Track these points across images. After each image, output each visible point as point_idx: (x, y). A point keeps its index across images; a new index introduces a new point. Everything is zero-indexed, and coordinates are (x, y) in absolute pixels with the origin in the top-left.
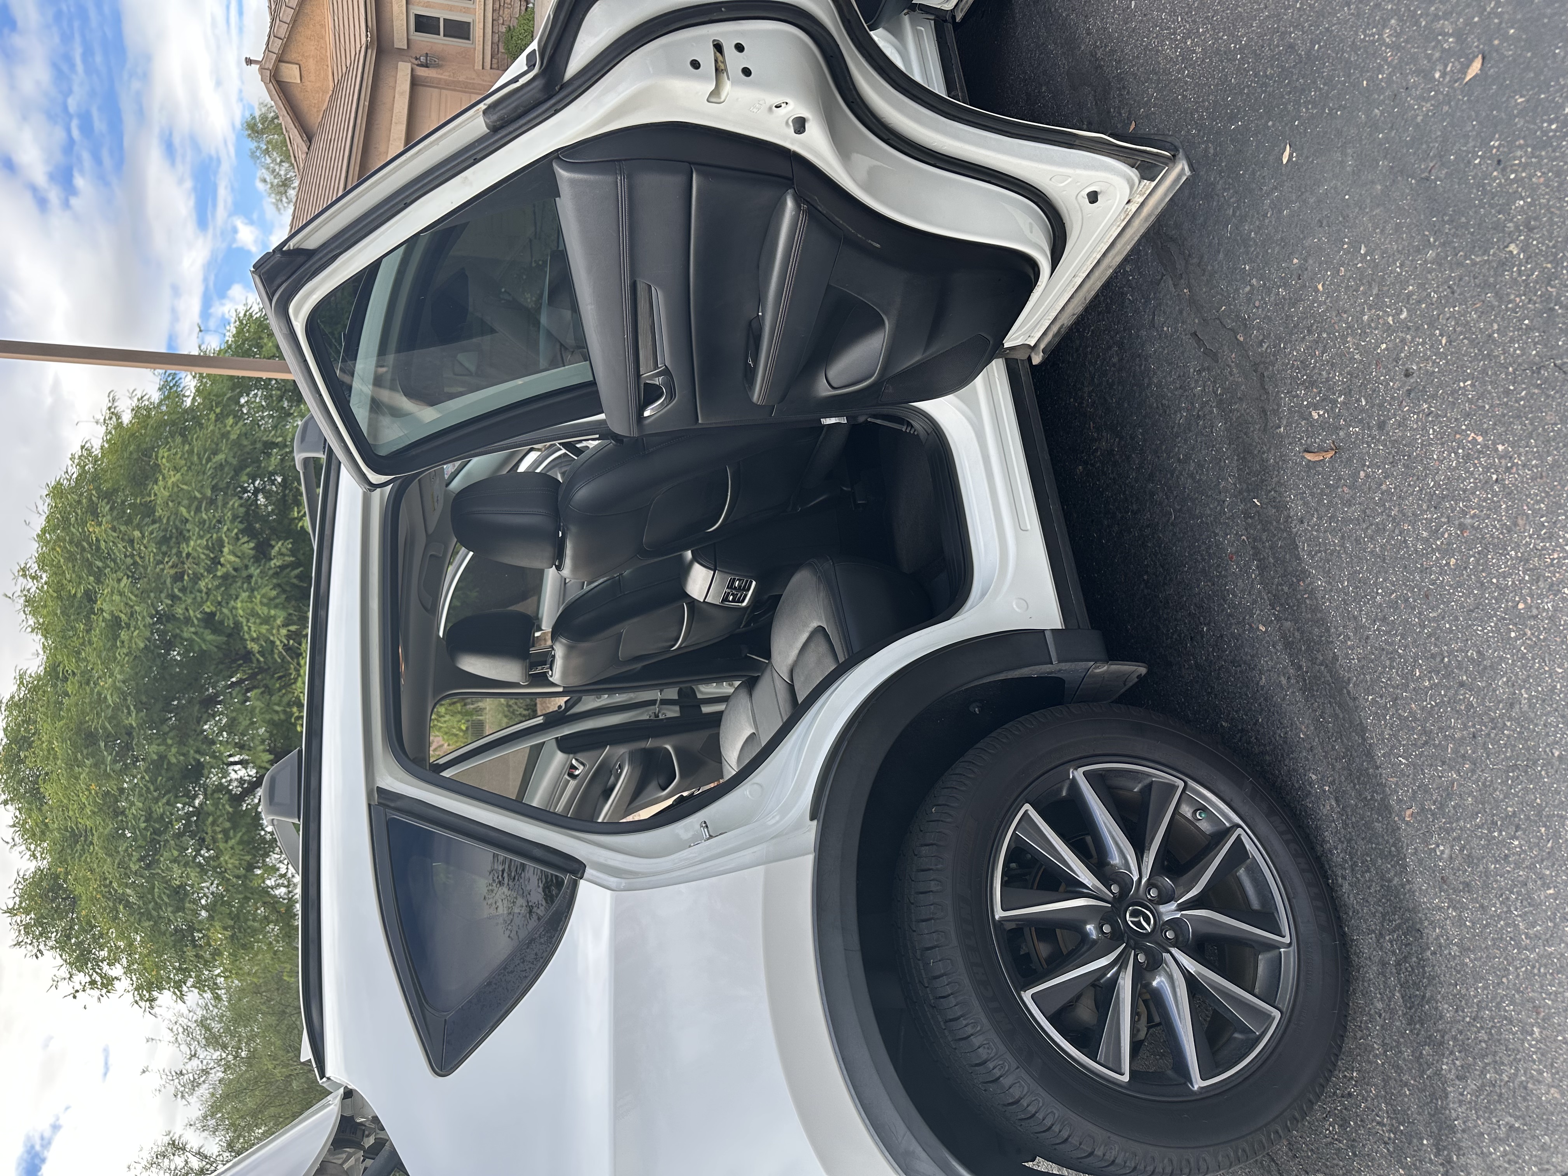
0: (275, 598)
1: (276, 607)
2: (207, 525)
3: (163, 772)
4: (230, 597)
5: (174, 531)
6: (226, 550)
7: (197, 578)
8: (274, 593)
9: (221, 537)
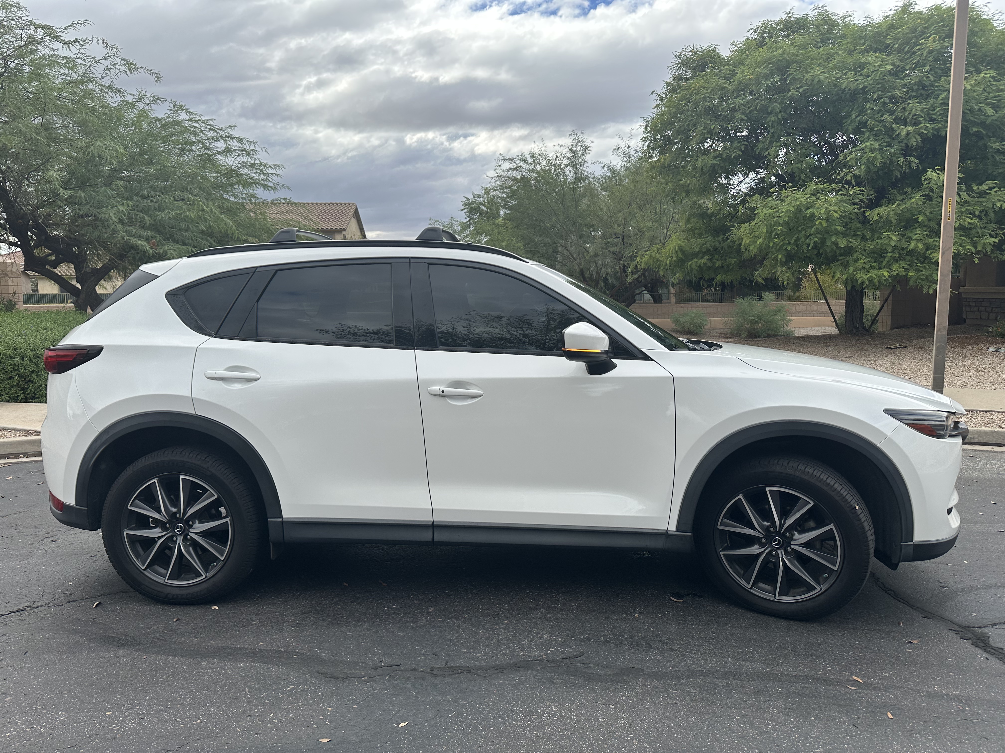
0: (873, 165)
1: (868, 167)
2: (932, 112)
3: (761, 114)
4: (877, 136)
5: (930, 91)
6: (910, 128)
7: (892, 113)
8: (877, 164)
9: (921, 123)
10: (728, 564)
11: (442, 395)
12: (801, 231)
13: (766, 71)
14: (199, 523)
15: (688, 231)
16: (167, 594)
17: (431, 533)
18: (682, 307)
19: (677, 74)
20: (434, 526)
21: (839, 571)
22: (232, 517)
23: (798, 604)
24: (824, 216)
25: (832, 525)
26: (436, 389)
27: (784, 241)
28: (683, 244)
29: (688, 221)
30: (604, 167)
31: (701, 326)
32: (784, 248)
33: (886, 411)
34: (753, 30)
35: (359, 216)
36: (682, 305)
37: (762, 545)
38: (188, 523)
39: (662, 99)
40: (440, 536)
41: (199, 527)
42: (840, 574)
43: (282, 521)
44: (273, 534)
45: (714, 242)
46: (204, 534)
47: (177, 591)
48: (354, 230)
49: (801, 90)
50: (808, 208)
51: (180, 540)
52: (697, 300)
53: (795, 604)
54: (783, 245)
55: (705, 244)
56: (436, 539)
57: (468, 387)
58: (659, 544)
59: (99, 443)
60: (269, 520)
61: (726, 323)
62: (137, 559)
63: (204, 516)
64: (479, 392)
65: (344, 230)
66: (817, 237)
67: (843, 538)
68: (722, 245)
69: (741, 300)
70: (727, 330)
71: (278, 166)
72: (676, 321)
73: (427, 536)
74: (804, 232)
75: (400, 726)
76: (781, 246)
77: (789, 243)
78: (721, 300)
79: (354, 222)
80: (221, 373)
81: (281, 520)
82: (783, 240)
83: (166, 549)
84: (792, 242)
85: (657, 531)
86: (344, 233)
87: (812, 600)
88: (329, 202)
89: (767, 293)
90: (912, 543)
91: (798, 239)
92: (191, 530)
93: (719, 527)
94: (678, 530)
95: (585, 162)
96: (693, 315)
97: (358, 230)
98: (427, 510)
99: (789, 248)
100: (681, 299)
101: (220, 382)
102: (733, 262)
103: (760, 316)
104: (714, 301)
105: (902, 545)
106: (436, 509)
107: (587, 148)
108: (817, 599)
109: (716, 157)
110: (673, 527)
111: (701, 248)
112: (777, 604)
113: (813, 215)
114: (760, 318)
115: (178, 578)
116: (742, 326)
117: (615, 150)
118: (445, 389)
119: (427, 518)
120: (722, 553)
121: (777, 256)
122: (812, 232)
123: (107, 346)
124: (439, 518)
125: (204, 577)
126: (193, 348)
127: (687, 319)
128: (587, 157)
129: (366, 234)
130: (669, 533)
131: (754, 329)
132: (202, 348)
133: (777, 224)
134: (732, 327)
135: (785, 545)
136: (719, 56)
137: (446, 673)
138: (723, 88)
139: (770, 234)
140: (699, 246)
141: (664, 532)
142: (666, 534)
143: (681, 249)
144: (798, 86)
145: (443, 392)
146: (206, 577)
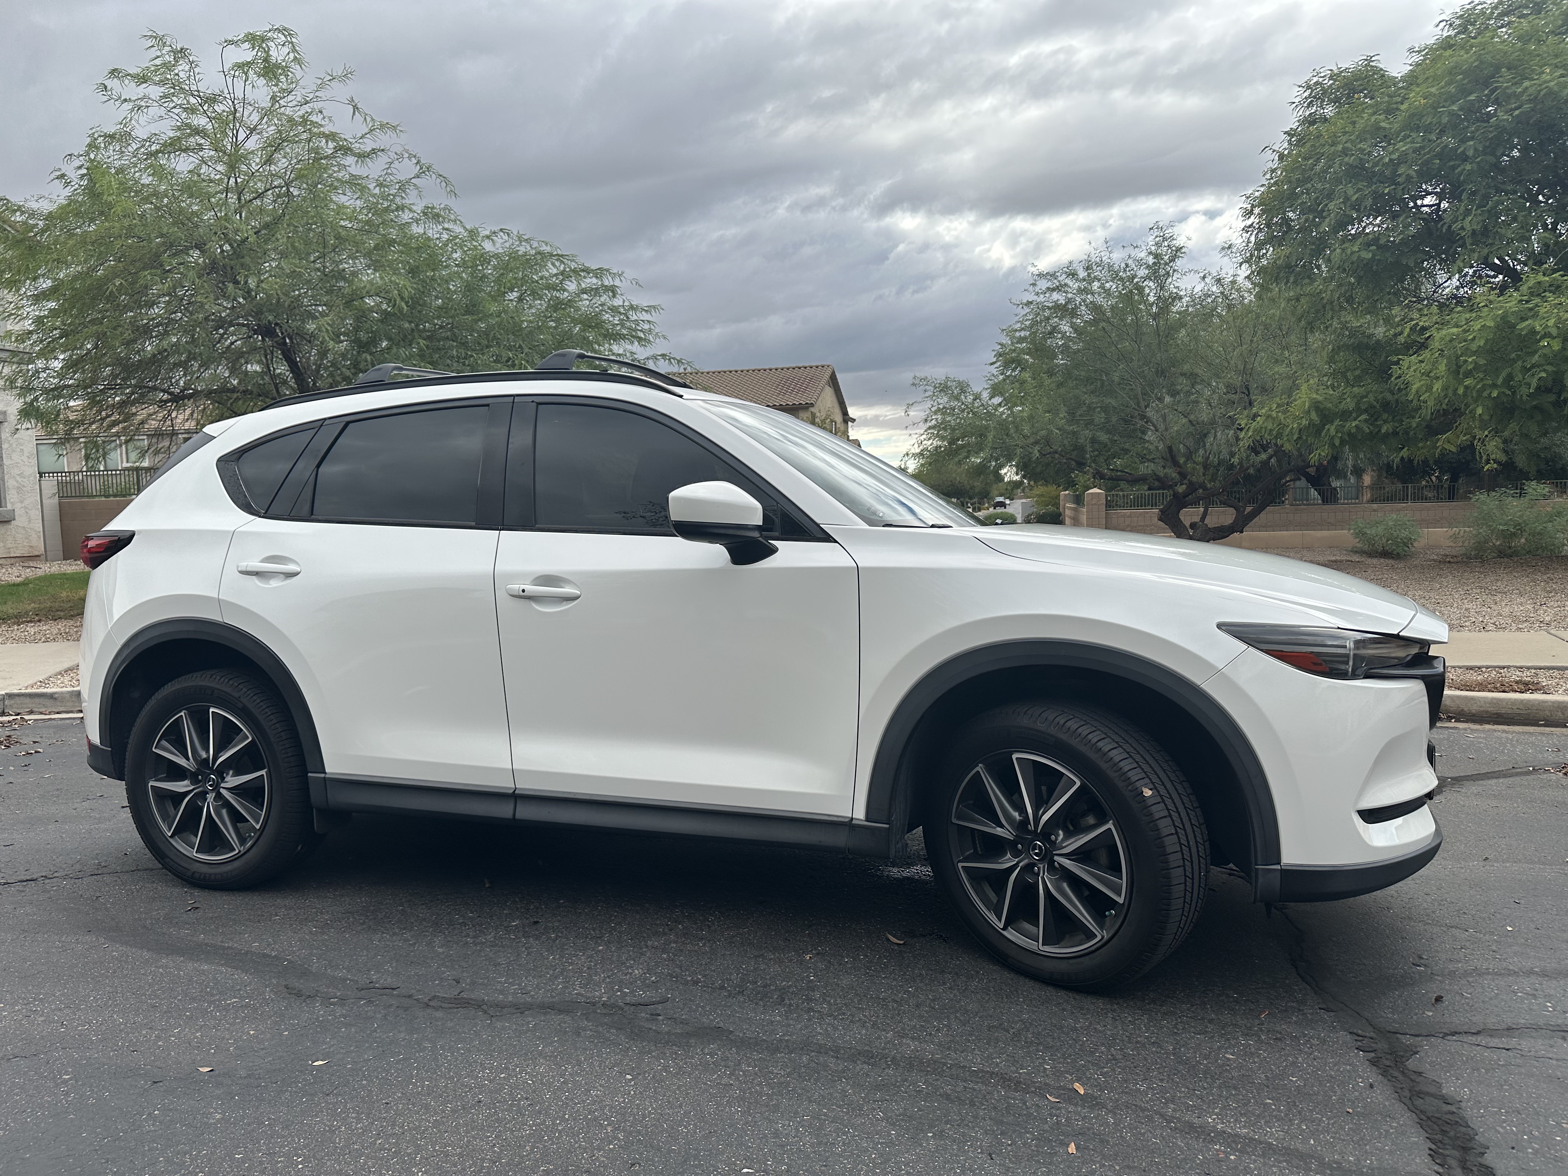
10: (971, 884)
11: (523, 596)
12: (1514, 361)
13: (1452, 89)
14: (233, 776)
15: (1334, 374)
16: (194, 873)
17: (512, 806)
18: (1375, 511)
19: (1308, 113)
20: (516, 797)
21: (1126, 904)
22: (269, 770)
23: (1071, 961)
24: (1554, 332)
25: (1111, 822)
26: (517, 587)
27: (1485, 382)
28: (1320, 398)
29: (1331, 360)
30: (1204, 278)
31: (1407, 543)
32: (1485, 394)
33: (1220, 626)
34: (1444, 23)
35: (838, 383)
36: (1375, 506)
37: (1016, 854)
38: (221, 773)
39: (1281, 157)
40: (525, 812)
41: (232, 780)
42: (1128, 910)
43: (324, 778)
44: (315, 796)
45: (1381, 392)
46: (235, 790)
47: (205, 869)
48: (829, 404)
49: (1517, 112)
50: (1523, 319)
51: (211, 797)
52: (1404, 499)
53: (1066, 961)
54: (1484, 388)
55: (1366, 397)
56: (519, 815)
57: (563, 585)
58: (840, 840)
59: (121, 659)
60: (309, 774)
61: (1454, 537)
62: (164, 821)
63: (237, 764)
64: (575, 591)
65: (812, 405)
66: (1544, 370)
67: (1128, 847)
68: (1396, 397)
69: (1483, 497)
70: (1457, 549)
71: (654, 307)
72: (1360, 534)
73: (504, 811)
74: (1520, 363)
75: (315, 1064)
76: (1480, 392)
77: (1494, 386)
78: (1452, 495)
79: (829, 392)
80: (256, 564)
81: (323, 775)
82: (1482, 380)
83: (193, 812)
84: (1500, 381)
85: (835, 819)
86: (812, 409)
87: (1091, 956)
88: (794, 366)
89: (1534, 483)
90: (1278, 867)
91: (1510, 377)
92: (222, 785)
93: (955, 821)
94: (867, 819)
95: (1174, 271)
96: (1391, 523)
97: (837, 405)
98: (507, 770)
99: (1495, 394)
100: (1381, 497)
101: (254, 578)
102: (1414, 425)
103: (1519, 524)
104: (1438, 499)
105: (1257, 869)
106: (517, 770)
107: (1179, 249)
108: (1097, 953)
109: (1368, 245)
110: (860, 814)
111: (1358, 403)
112: (1043, 958)
113: (1533, 332)
114: (1520, 528)
115: (210, 850)
116: (1486, 542)
117: (1223, 249)
118: (526, 587)
119: (505, 784)
120: (960, 865)
121: (1474, 409)
122: (1534, 362)
123: (140, 532)
124: (525, 785)
125: (237, 851)
126: (227, 532)
127: (1380, 529)
128: (1179, 263)
129: (849, 409)
130: (854, 822)
131: (1510, 547)
132: (240, 532)
133: (1467, 351)
134: (1466, 544)
135: (1047, 857)
136: (1381, 74)
137: (444, 1005)
138: (1379, 128)
139: (1456, 370)
140: (1355, 400)
141: (847, 820)
142: (849, 825)
143: (1316, 406)
144: (1513, 106)
145: (523, 591)
146: (240, 851)
